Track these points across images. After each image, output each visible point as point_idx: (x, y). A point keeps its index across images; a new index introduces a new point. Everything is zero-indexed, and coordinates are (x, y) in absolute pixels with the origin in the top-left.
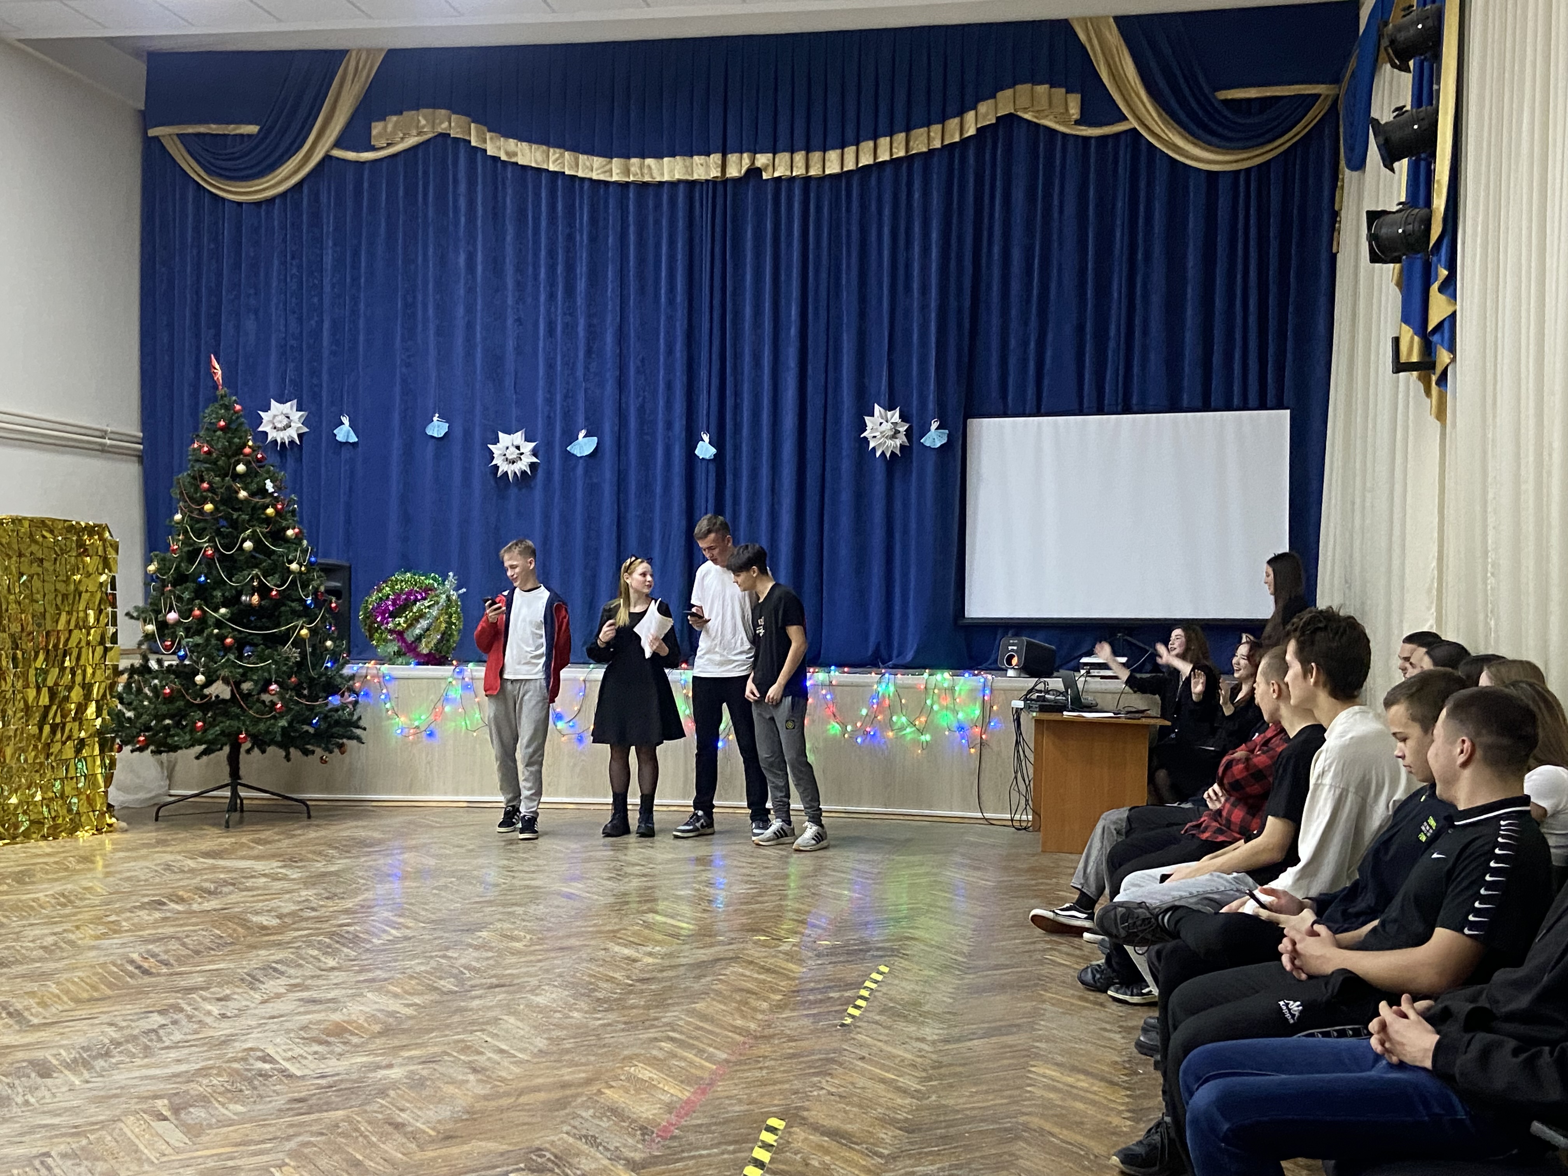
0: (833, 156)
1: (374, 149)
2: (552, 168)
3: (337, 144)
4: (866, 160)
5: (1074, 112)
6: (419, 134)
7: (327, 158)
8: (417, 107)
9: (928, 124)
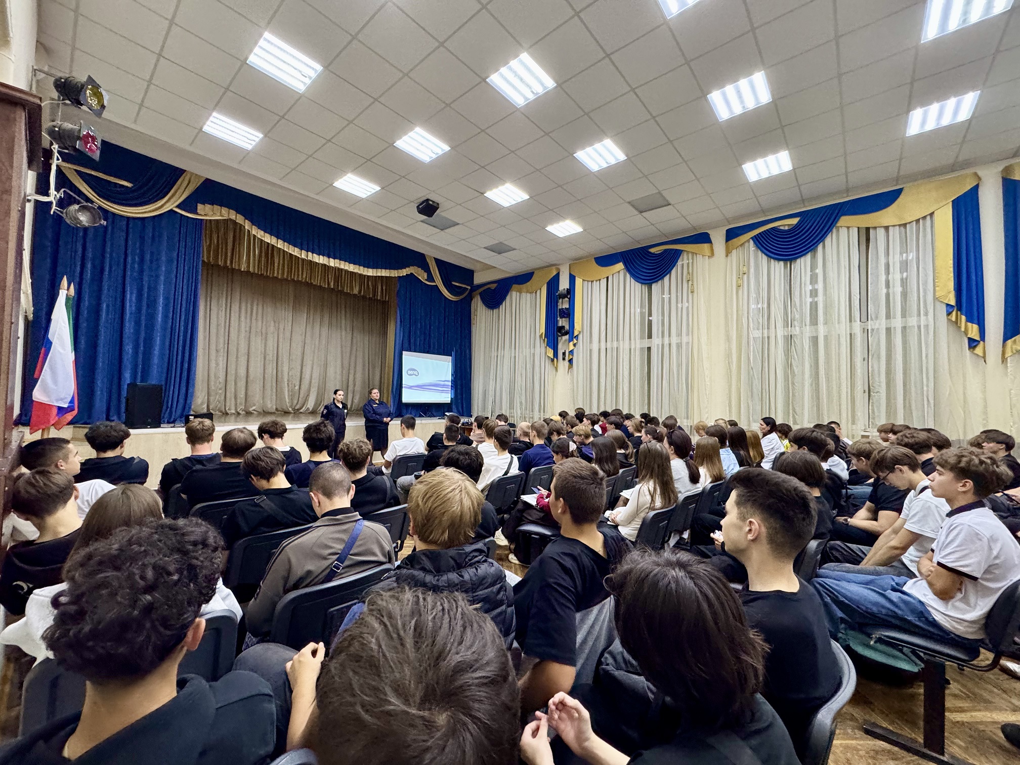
0: (370, 270)
1: (197, 214)
2: (279, 246)
3: (178, 206)
4: (379, 274)
5: (426, 277)
6: (221, 216)
7: (171, 211)
8: (221, 205)
9: (394, 269)
